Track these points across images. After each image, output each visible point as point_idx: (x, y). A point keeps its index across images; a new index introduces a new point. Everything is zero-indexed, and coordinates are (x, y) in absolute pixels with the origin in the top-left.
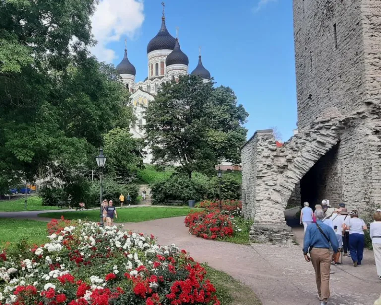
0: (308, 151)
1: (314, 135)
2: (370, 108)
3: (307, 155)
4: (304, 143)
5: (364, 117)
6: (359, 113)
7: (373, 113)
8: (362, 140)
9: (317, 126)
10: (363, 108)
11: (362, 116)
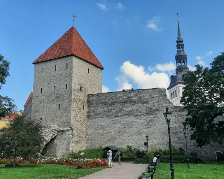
0: (50, 137)
1: (52, 132)
2: (71, 129)
3: (49, 138)
4: (49, 134)
5: (69, 130)
6: (68, 129)
7: (71, 130)
8: (68, 135)
9: (54, 130)
10: (69, 128)
11: (68, 130)
